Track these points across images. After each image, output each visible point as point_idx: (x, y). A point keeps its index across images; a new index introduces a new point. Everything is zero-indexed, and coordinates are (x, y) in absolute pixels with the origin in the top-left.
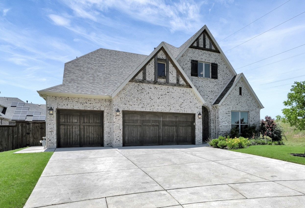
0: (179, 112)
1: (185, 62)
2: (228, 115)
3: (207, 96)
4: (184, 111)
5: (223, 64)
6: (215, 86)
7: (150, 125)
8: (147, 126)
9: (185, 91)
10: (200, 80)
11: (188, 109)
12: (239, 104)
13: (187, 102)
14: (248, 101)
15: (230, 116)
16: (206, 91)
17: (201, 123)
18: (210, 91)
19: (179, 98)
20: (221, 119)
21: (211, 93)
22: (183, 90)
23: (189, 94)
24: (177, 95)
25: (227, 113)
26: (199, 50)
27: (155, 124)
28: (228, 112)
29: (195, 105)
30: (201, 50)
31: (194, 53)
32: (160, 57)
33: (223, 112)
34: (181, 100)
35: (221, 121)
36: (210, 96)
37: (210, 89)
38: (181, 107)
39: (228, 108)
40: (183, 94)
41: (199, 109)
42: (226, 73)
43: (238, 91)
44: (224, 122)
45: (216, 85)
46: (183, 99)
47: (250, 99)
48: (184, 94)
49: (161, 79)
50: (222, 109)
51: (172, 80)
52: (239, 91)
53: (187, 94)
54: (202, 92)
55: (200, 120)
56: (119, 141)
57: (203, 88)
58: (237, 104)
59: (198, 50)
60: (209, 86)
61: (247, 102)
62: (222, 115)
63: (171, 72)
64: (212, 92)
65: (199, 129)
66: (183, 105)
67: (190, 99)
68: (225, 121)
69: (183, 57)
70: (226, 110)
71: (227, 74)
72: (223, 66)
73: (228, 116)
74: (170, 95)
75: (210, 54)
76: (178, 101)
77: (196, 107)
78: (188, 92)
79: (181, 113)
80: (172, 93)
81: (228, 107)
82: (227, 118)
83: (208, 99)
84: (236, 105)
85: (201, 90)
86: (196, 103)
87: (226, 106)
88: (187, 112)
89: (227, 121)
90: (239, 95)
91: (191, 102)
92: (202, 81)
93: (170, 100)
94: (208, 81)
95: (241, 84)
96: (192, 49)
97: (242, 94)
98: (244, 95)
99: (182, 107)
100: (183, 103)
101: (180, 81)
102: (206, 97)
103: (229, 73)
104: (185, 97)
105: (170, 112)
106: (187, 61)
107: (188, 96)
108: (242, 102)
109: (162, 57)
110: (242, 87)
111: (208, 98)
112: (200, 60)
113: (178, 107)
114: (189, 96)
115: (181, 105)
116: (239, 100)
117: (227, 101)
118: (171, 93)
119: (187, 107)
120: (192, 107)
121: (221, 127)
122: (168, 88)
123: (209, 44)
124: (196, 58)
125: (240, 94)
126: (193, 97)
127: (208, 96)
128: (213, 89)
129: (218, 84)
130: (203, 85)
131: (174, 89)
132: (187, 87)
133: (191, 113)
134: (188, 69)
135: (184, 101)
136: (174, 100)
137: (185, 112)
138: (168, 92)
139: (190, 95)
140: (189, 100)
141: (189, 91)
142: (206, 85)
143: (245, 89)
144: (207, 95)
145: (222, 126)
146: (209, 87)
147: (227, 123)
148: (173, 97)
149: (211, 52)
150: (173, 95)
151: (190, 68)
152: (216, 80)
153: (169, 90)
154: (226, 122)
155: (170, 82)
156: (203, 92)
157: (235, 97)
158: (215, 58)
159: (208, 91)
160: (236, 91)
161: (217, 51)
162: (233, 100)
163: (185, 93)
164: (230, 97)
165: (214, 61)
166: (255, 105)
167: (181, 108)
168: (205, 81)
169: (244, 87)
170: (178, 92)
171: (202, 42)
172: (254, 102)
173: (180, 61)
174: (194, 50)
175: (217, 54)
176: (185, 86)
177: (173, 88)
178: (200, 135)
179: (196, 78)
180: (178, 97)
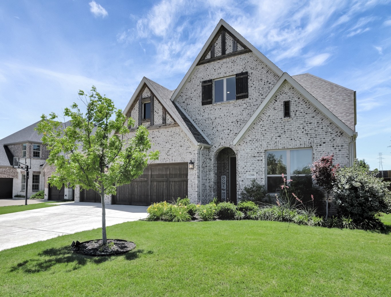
0: (165, 162)
1: (193, 88)
2: (258, 158)
3: (229, 131)
4: (172, 160)
5: (260, 67)
6: (244, 111)
7: (139, 181)
8: (136, 182)
9: (174, 132)
10: (216, 108)
11: (177, 157)
12: (283, 136)
13: (176, 147)
14: (309, 125)
15: (262, 160)
16: (227, 122)
17: (195, 176)
18: (234, 120)
19: (166, 143)
20: (243, 168)
21: (236, 124)
22: (171, 131)
23: (179, 135)
24: (164, 140)
25: (255, 156)
26: (216, 62)
27: (143, 179)
28: (258, 153)
29: (187, 149)
30: (219, 61)
31: (207, 70)
32: (145, 95)
33: (246, 155)
34: (168, 146)
35: (243, 171)
36: (233, 130)
37: (235, 118)
38: (168, 155)
39: (257, 147)
40: (170, 137)
41: (193, 155)
42: (267, 82)
43: (279, 110)
44: (248, 172)
45: (246, 108)
46: (171, 143)
47: (314, 121)
48: (172, 136)
49: (145, 123)
50: (244, 150)
51: (157, 121)
52: (283, 109)
53: (177, 135)
54: (219, 126)
55: (194, 172)
56: (108, 198)
57: (221, 119)
58: (280, 136)
59: (213, 63)
60: (231, 113)
61: (306, 128)
62: (246, 160)
63: (157, 111)
64: (238, 122)
65: (192, 186)
66: (170, 152)
67: (180, 141)
68: (251, 171)
69: (191, 81)
70: (253, 150)
71: (270, 83)
72: (260, 72)
73: (259, 160)
74: (155, 141)
75: (235, 61)
76: (165, 148)
77: (188, 152)
78: (178, 133)
79: (168, 163)
80: (158, 137)
81: (257, 144)
82: (255, 165)
83: (231, 135)
84: (277, 137)
85: (217, 123)
86: (189, 146)
87: (253, 143)
88: (176, 162)
89: (255, 171)
90: (283, 117)
91: (181, 146)
92: (219, 108)
93: (155, 147)
94: (231, 105)
95: (289, 94)
96: (204, 65)
97: (292, 114)
98: (295, 115)
99: (170, 155)
100: (170, 149)
101: (167, 120)
102: (227, 133)
103: (273, 79)
104: (174, 141)
105: (155, 163)
106: (196, 85)
107: (177, 138)
108: (292, 130)
109: (147, 96)
110: (290, 99)
111: (231, 133)
112: (216, 77)
113: (165, 156)
114: (179, 138)
115: (168, 152)
116: (283, 127)
117: (254, 134)
118: (156, 138)
119: (175, 154)
120: (183, 153)
121: (243, 181)
122: (153, 132)
123: (232, 45)
124: (210, 76)
125: (287, 113)
126: (184, 139)
127: (231, 131)
128: (240, 116)
129: (250, 106)
130: (222, 115)
131: (160, 132)
132: (175, 126)
133: (181, 162)
134: (197, 97)
135: (172, 145)
136: (159, 146)
137: (173, 162)
138: (153, 137)
139: (181, 136)
140: (178, 143)
141: (179, 131)
142: (227, 113)
143: (299, 103)
144: (228, 129)
145: (244, 179)
146: (233, 115)
147: (255, 174)
148: (158, 144)
149: (236, 57)
150: (159, 140)
151: (201, 94)
152: (245, 101)
153: (154, 134)
154: (253, 171)
155: (156, 123)
156: (221, 125)
157: (274, 123)
158: (243, 63)
159: (231, 122)
160: (276, 111)
161: (247, 50)
162: (267, 130)
163: (174, 134)
164: (261, 125)
165: (241, 69)
166: (330, 130)
167: (168, 157)
168: (225, 107)
169: (297, 99)
170: (164, 135)
171: (219, 47)
172: (328, 125)
173: (187, 89)
174: (208, 65)
175: (246, 56)
176: (172, 126)
177: (158, 131)
178: (194, 195)
179: (211, 107)
180: (165, 141)
